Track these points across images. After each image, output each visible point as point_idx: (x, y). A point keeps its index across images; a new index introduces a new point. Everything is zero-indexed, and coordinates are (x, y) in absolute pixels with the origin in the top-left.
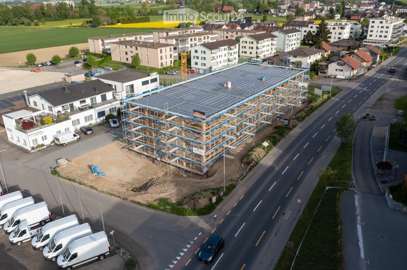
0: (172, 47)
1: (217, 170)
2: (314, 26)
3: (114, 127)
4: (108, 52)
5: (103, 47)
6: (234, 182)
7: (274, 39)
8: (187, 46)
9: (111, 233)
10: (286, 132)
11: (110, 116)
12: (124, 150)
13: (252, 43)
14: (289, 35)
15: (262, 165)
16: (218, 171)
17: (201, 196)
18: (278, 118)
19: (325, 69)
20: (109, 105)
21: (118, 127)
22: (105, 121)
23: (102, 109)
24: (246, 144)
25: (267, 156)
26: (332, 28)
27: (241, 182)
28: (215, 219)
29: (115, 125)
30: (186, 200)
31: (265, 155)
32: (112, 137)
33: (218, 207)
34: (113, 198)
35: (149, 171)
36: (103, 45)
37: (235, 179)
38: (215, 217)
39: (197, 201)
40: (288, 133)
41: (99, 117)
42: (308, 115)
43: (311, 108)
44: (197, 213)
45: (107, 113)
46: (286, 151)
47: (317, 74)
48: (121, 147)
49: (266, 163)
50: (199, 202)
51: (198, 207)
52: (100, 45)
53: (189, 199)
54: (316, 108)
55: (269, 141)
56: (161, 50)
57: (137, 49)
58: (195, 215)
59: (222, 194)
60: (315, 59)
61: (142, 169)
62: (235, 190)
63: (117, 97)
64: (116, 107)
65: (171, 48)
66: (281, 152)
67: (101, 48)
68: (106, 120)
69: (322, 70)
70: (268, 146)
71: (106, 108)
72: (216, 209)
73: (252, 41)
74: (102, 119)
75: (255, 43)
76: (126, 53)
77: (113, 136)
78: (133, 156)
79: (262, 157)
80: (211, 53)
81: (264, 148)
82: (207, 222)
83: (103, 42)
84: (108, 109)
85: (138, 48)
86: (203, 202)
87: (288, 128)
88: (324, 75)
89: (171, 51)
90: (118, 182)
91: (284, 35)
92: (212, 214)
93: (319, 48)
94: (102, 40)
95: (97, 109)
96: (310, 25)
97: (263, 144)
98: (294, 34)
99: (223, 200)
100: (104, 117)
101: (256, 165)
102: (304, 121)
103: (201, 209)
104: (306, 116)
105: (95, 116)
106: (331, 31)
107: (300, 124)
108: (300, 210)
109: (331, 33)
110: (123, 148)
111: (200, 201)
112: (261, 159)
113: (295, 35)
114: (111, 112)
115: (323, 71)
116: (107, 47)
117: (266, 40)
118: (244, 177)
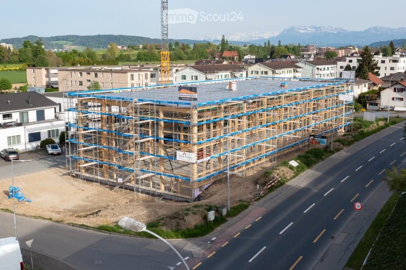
0: (149, 74)
1: (216, 192)
2: (354, 60)
3: (52, 154)
4: (55, 86)
5: (47, 79)
6: (246, 203)
7: (298, 70)
8: (171, 79)
9: (27, 242)
10: (325, 155)
11: (49, 142)
12: (64, 177)
13: (266, 73)
14: (320, 67)
15: (290, 186)
16: (218, 193)
17: (190, 212)
18: (311, 136)
19: (375, 99)
20: (49, 124)
21: (59, 154)
22: (39, 148)
23: (36, 129)
24: (262, 168)
25: (297, 178)
26: (380, 62)
27: (256, 203)
28: (212, 242)
29: (55, 151)
30: (162, 221)
31: (294, 177)
32: (48, 164)
33: (219, 228)
34: (39, 220)
35: (104, 198)
36: (48, 76)
37: (247, 200)
38: (213, 239)
39: (183, 219)
40: (328, 157)
41: (30, 141)
42: (357, 141)
43: (361, 133)
44: (181, 236)
45: (44, 137)
46: (328, 173)
47: (365, 107)
48: (60, 174)
49: (295, 184)
50: (185, 220)
51: (183, 227)
52: (44, 76)
53: (168, 220)
54: (368, 134)
55: (298, 161)
56: (132, 76)
57: (96, 75)
58: (177, 237)
59: (224, 212)
60: (359, 93)
61: (91, 196)
62: (246, 211)
63: (61, 116)
64: (57, 130)
65: (146, 75)
66: (319, 174)
67: (44, 81)
68: (41, 146)
69: (372, 100)
70: (298, 167)
71: (43, 129)
72: (215, 231)
73: (266, 70)
74: (35, 144)
75: (270, 74)
76: (81, 83)
77: (50, 163)
78: (80, 183)
79: (289, 178)
80: (206, 78)
81: (291, 168)
82: (200, 245)
83: (48, 72)
84: (46, 130)
85: (98, 74)
86: (193, 221)
87: (328, 151)
88: (375, 108)
89: (146, 78)
90: (51, 209)
91: (311, 68)
92: (208, 236)
93: (365, 79)
94: (47, 70)
95: (28, 127)
96: (348, 59)
97: (290, 163)
98: (326, 67)
99: (227, 221)
100: (39, 143)
101: (279, 186)
102: (351, 146)
103: (188, 230)
104: (354, 141)
105: (25, 138)
106: (379, 65)
107: (345, 148)
108: (359, 233)
109: (379, 68)
110: (64, 175)
111: (186, 218)
112: (288, 180)
113: (328, 68)
114: (49, 136)
115: (373, 102)
116: (53, 79)
117: (286, 70)
118: (262, 197)
